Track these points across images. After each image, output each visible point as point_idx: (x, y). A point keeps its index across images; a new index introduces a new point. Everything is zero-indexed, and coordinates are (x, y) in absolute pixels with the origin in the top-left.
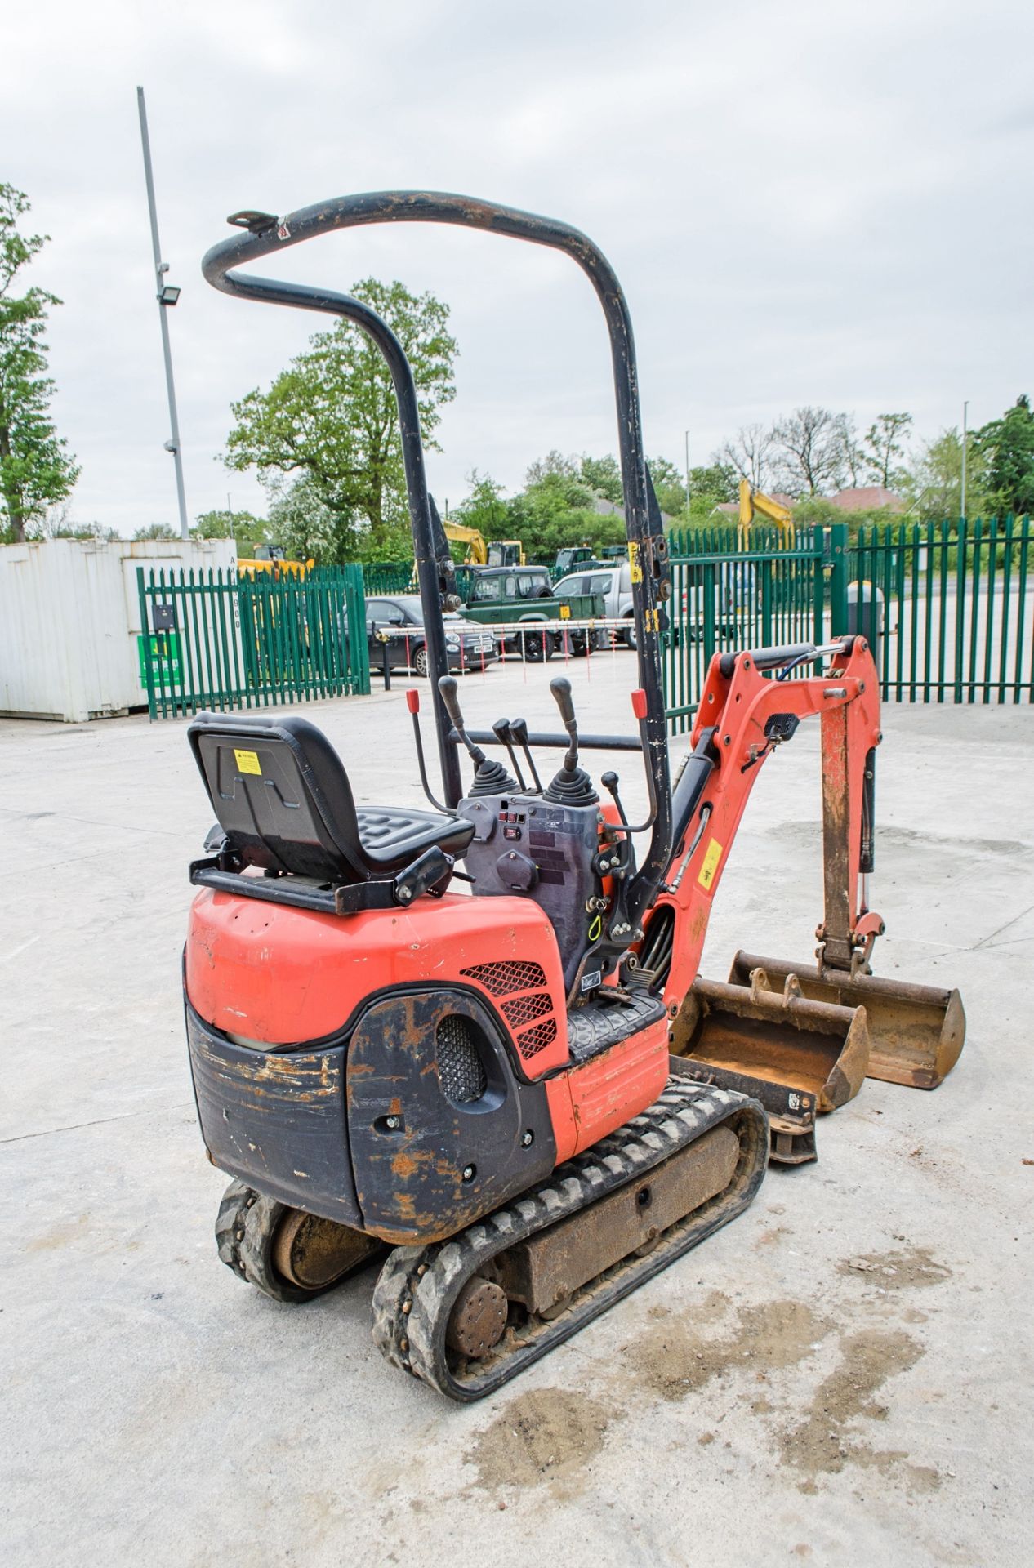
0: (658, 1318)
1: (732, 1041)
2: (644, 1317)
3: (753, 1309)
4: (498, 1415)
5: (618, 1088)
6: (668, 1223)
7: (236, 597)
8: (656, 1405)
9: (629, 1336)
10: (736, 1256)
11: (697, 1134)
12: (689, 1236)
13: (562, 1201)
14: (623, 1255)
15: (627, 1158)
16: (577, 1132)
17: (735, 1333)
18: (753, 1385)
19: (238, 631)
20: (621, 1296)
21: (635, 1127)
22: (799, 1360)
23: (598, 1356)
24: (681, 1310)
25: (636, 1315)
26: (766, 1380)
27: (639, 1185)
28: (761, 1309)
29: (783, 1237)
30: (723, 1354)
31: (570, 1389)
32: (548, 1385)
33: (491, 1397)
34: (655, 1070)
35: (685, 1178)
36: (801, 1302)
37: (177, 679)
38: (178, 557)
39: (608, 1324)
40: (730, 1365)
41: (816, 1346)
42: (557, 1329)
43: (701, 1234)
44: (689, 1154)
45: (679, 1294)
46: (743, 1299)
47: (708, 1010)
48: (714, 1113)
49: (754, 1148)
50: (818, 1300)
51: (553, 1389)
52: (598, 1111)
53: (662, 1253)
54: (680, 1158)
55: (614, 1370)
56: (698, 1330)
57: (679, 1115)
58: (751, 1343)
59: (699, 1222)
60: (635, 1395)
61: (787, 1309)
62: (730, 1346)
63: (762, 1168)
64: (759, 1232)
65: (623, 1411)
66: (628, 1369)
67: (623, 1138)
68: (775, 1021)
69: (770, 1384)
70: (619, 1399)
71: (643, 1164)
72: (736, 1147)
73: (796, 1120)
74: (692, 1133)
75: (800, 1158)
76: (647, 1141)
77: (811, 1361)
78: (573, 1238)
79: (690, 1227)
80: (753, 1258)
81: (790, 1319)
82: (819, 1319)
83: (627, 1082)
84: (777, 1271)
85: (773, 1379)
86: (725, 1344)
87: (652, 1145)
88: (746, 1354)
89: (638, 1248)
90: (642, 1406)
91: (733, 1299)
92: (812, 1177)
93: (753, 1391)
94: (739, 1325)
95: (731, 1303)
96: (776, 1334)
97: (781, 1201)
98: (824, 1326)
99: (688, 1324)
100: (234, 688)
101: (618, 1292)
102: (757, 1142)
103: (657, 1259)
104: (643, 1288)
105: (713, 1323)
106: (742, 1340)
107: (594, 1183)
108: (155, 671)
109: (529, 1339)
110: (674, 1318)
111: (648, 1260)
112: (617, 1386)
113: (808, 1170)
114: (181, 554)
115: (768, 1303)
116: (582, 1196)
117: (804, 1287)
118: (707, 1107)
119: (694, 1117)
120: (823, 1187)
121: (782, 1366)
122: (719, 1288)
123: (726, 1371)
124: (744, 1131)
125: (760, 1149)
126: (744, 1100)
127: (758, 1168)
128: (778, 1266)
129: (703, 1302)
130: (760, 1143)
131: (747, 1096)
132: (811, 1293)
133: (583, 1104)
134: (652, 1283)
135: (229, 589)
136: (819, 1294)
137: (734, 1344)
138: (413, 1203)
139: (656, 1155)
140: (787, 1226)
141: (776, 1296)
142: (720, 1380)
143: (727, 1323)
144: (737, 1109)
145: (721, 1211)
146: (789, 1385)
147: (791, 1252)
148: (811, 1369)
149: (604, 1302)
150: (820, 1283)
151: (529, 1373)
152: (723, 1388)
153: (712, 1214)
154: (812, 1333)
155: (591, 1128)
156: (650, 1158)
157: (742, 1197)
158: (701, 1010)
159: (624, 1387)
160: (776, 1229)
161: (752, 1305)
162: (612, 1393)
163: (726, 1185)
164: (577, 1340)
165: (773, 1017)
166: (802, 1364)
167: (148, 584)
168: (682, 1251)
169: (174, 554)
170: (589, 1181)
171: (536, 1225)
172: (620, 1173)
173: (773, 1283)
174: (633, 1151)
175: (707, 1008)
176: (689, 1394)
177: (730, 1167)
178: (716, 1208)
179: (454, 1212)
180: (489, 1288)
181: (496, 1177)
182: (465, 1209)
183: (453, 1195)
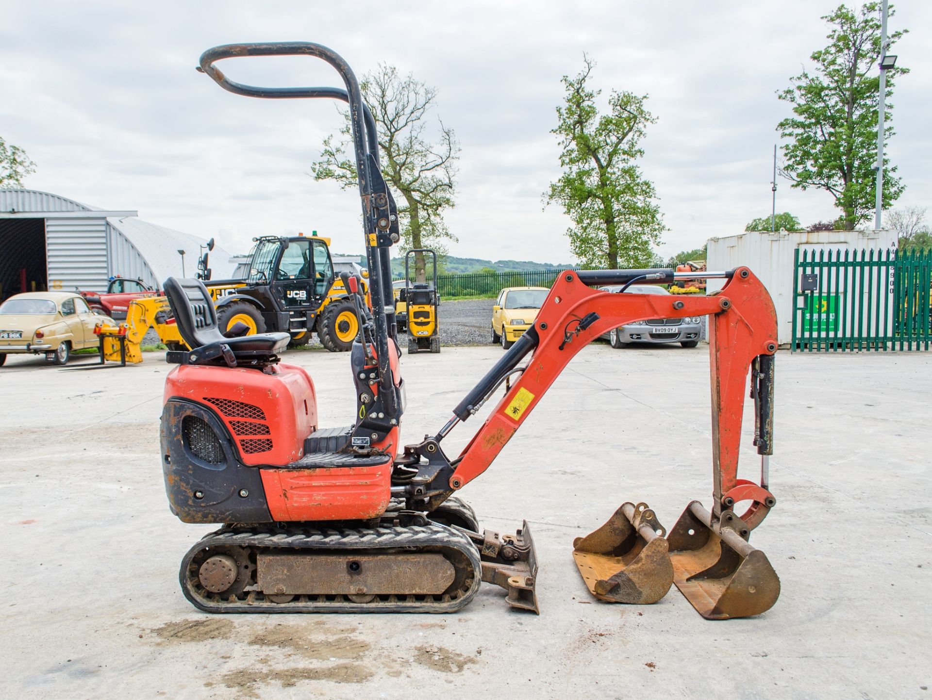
5: (325, 493)
6: (377, 591)
7: (891, 271)
10: (397, 624)
14: (334, 593)
15: (341, 538)
16: (287, 506)
18: (281, 655)
19: (891, 296)
23: (268, 622)
24: (328, 626)
26: (288, 656)
27: (350, 558)
30: (301, 643)
35: (396, 571)
37: (832, 327)
38: (845, 242)
45: (343, 622)
46: (358, 635)
50: (380, 650)
52: (305, 501)
54: (391, 556)
64: (432, 622)
66: (264, 630)
78: (293, 565)
80: (402, 627)
82: (361, 654)
85: (291, 657)
89: (350, 595)
97: (475, 618)
100: (881, 334)
108: (815, 320)
112: (248, 632)
114: (848, 240)
122: (360, 628)
133: (292, 492)
135: (887, 264)
147: (421, 633)
150: (398, 646)
155: (297, 507)
157: (450, 605)
163: (440, 592)
164: (275, 616)
167: (801, 260)
169: (843, 240)
177: (444, 583)
179: (189, 510)
180: (220, 561)
181: (217, 504)
182: (197, 511)
183: (188, 501)
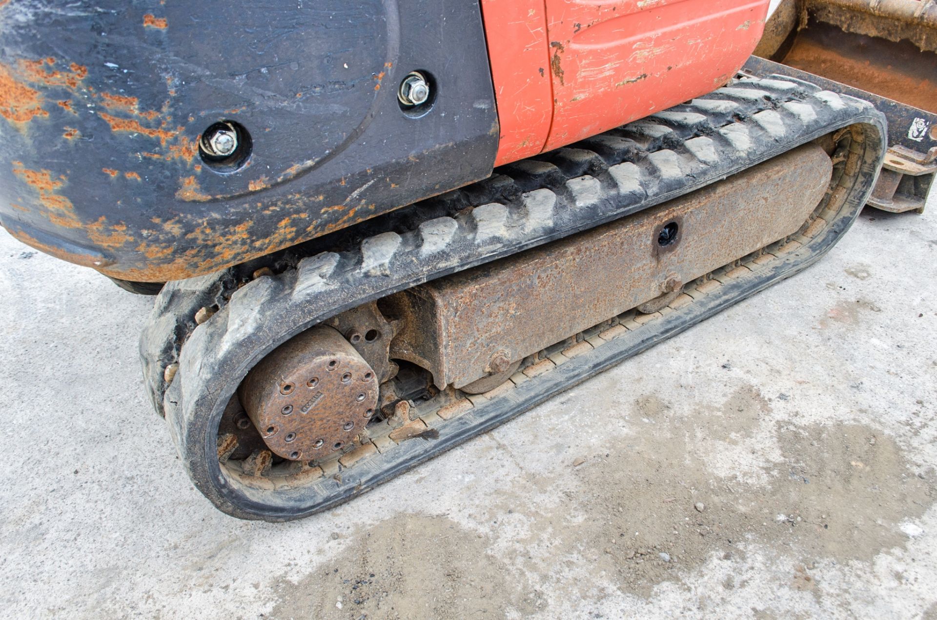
0: (647, 415)
1: (824, 62)
2: (626, 410)
3: (804, 428)
4: (334, 550)
5: (659, 32)
6: (697, 273)
8: (603, 595)
9: (594, 441)
10: (787, 332)
11: (779, 150)
12: (725, 294)
13: (509, 227)
14: (616, 312)
15: (653, 171)
16: (554, 102)
17: (767, 470)
18: (785, 592)
20: (599, 369)
21: (681, 127)
22: (877, 552)
23: (534, 467)
24: (686, 409)
25: (615, 403)
26: (810, 585)
27: (664, 216)
28: (817, 431)
29: (864, 314)
30: (742, 509)
31: (467, 525)
32: (435, 509)
33: (339, 511)
34: (738, 18)
35: (741, 214)
36: (887, 432)
39: (567, 412)
40: (749, 536)
41: (910, 528)
42: (481, 412)
43: (743, 292)
44: (758, 178)
45: (689, 379)
46: (789, 406)
47: (806, 21)
48: (816, 122)
49: (849, 184)
50: (916, 433)
51: (441, 517)
52: (608, 69)
53: (678, 313)
54: (741, 182)
55: (550, 500)
56: (706, 452)
57: (757, 117)
58: (794, 496)
59: (743, 274)
60: (570, 564)
61: (862, 441)
62: (756, 494)
63: (854, 213)
64: (828, 300)
65: (539, 595)
66: (574, 504)
67: (656, 139)
68: (892, 39)
69: (817, 595)
70: (542, 565)
71: (680, 184)
72: (826, 179)
73: (913, 154)
74: (771, 147)
75: (903, 206)
76: (693, 149)
77: (899, 559)
78: (531, 286)
79: (728, 280)
80: (814, 339)
81: (866, 462)
82: (916, 471)
83: (679, 26)
84: (850, 367)
85: (824, 586)
86: (747, 488)
87: (700, 155)
88: (782, 518)
89: (644, 304)
90: (576, 591)
91: (773, 405)
92: (912, 232)
93: (784, 606)
94: (776, 456)
95: (770, 411)
96: (839, 486)
97: (866, 260)
98: (926, 488)
99: (693, 437)
101: (595, 366)
102: (856, 177)
103: (669, 322)
104: (637, 359)
105: (734, 443)
106: (778, 486)
107: (580, 204)
109: (433, 421)
110: (672, 420)
111: (654, 322)
112: (545, 536)
113: (905, 223)
115: (830, 423)
116: (550, 224)
117: (892, 404)
118: (805, 111)
119: (781, 122)
120: (927, 249)
121: (843, 559)
122: (754, 381)
123: (741, 546)
124: (841, 159)
125: (858, 186)
126: (866, 109)
127: (846, 212)
128: (852, 359)
129: (725, 399)
130: (861, 179)
131: (872, 106)
132: (903, 418)
133: (574, 46)
134: (653, 354)
136: (917, 422)
137: (763, 489)
138: (63, 192)
139: (704, 173)
140: (870, 298)
141: (845, 413)
142: (727, 563)
143: (758, 447)
144: (851, 121)
145: (777, 263)
146: (855, 606)
147: (874, 341)
148: (898, 577)
149: (568, 379)
150: (920, 402)
151: (417, 477)
152: (728, 585)
153: (764, 266)
154: (903, 498)
155: (585, 103)
156: (692, 177)
157: (813, 248)
158: (797, 21)
159: (557, 542)
160: (853, 300)
161: (804, 422)
162: (533, 549)
163: (796, 229)
164: (510, 433)
165: (890, 34)
166: (883, 561)
168: (707, 315)
170: (572, 199)
171: (442, 265)
172: (633, 194)
173: (841, 387)
174: (666, 161)
175: (805, 17)
176: (665, 585)
177: (809, 206)
178: (771, 258)
179: (189, 228)
180: (333, 363)
181: (318, 164)
182: (226, 223)
183: (177, 187)
